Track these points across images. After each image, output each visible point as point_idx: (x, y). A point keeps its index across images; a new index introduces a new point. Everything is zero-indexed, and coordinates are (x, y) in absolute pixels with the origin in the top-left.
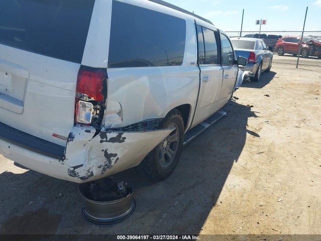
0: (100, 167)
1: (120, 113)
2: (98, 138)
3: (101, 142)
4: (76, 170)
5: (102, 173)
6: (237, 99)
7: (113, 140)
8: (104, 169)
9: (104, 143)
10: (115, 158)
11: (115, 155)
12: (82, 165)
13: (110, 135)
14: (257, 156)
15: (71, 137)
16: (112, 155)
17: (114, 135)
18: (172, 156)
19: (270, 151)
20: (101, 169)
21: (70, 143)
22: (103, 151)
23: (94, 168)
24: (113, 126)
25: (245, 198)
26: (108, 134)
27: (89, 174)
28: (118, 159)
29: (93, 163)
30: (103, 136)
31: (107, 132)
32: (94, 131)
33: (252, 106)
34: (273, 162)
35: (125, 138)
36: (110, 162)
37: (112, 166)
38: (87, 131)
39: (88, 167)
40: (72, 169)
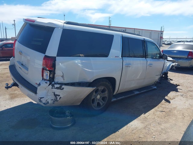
0: (52, 100)
1: (63, 76)
2: (51, 86)
3: (52, 88)
4: (41, 99)
5: (53, 103)
6: (172, 80)
7: (57, 88)
8: (54, 101)
9: (53, 89)
10: (59, 97)
11: (59, 95)
12: (43, 98)
13: (56, 86)
14: (158, 113)
15: (39, 85)
16: (57, 95)
17: (58, 86)
18: (103, 104)
19: (170, 111)
20: (53, 101)
21: (39, 87)
22: (53, 92)
23: (49, 100)
24: (59, 82)
25: (133, 132)
26: (55, 85)
27: (47, 102)
28: (61, 98)
29: (48, 97)
30: (53, 86)
31: (55, 84)
32: (49, 83)
33: (179, 85)
34: (167, 117)
35: (64, 88)
36: (57, 98)
37: (58, 101)
38: (46, 83)
39: (46, 99)
40: (40, 99)
